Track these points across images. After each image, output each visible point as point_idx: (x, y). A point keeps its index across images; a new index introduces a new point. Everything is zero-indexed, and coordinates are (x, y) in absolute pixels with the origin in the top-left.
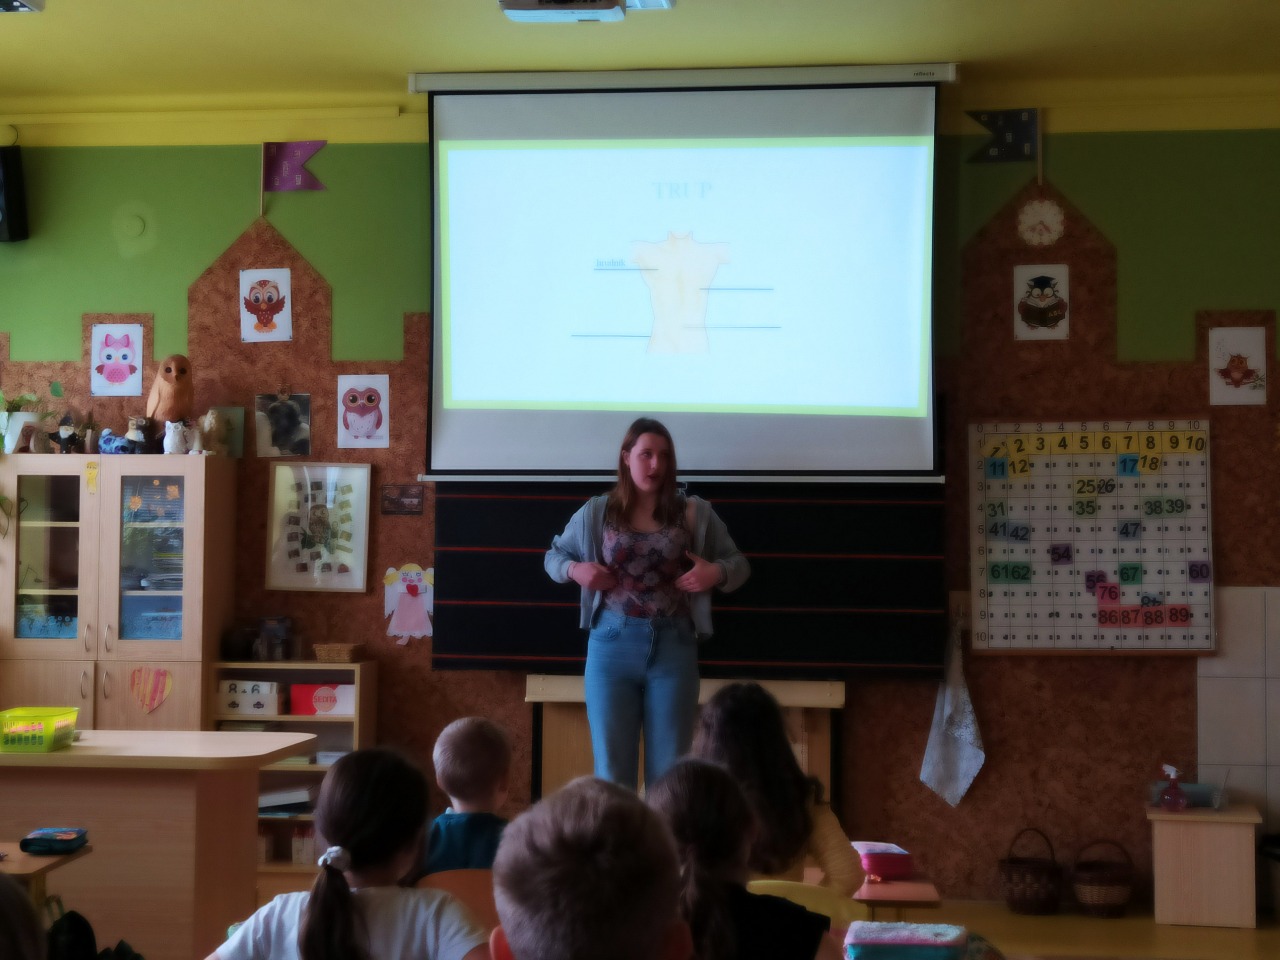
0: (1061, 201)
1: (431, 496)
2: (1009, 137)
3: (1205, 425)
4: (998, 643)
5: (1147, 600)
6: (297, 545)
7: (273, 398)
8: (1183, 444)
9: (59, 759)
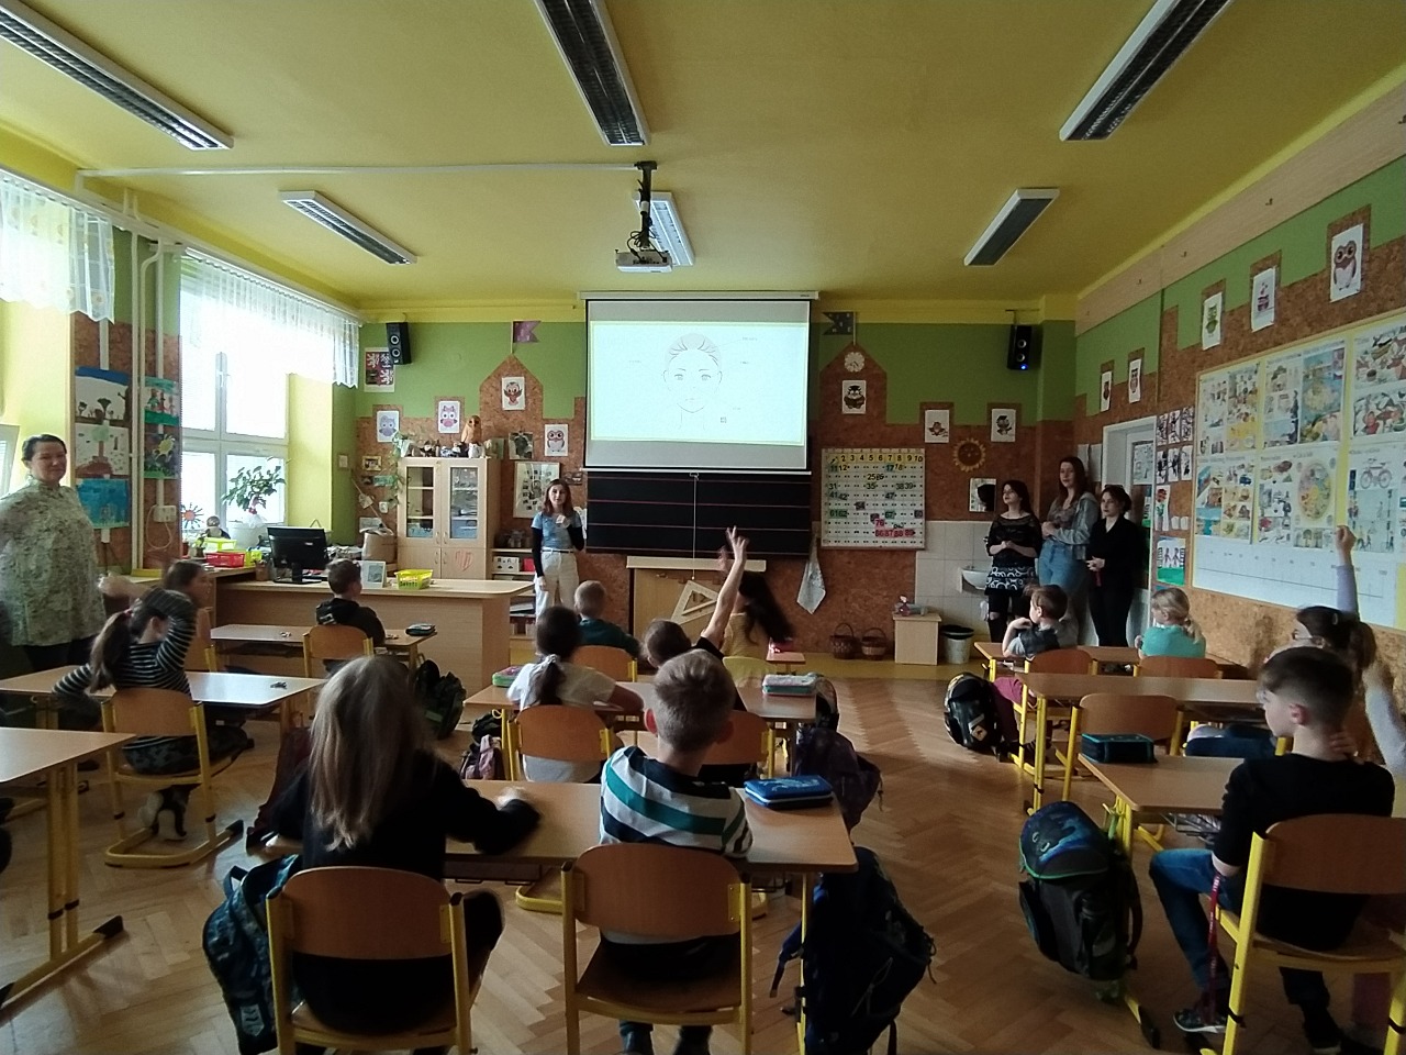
0: (863, 352)
1: (586, 478)
2: (841, 324)
3: (923, 450)
4: (832, 544)
5: (896, 526)
6: (527, 498)
7: (517, 434)
8: (913, 459)
9: (424, 593)
